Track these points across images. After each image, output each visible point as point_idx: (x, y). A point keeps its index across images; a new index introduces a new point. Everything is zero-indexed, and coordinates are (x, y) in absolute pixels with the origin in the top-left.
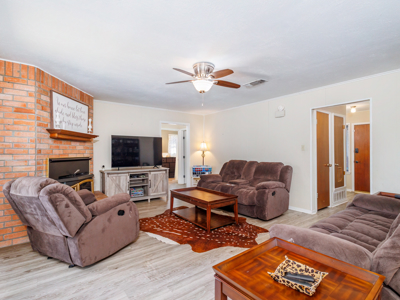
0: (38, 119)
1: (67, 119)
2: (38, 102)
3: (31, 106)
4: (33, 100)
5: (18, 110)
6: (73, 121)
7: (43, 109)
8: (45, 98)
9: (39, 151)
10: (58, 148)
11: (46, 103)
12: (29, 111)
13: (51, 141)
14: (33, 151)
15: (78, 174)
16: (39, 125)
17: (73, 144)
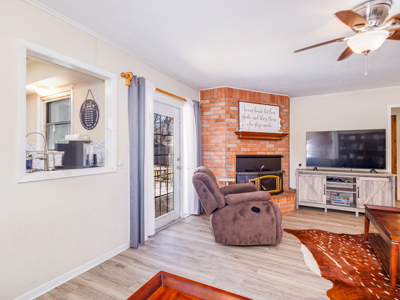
0: (228, 125)
1: (253, 122)
2: (228, 112)
3: (223, 117)
4: (224, 112)
5: (217, 121)
6: (262, 122)
7: (231, 117)
8: (233, 108)
9: (229, 149)
10: (246, 146)
11: (234, 111)
12: (222, 121)
13: (238, 141)
14: (224, 149)
15: (263, 170)
16: (229, 130)
17: (262, 142)
